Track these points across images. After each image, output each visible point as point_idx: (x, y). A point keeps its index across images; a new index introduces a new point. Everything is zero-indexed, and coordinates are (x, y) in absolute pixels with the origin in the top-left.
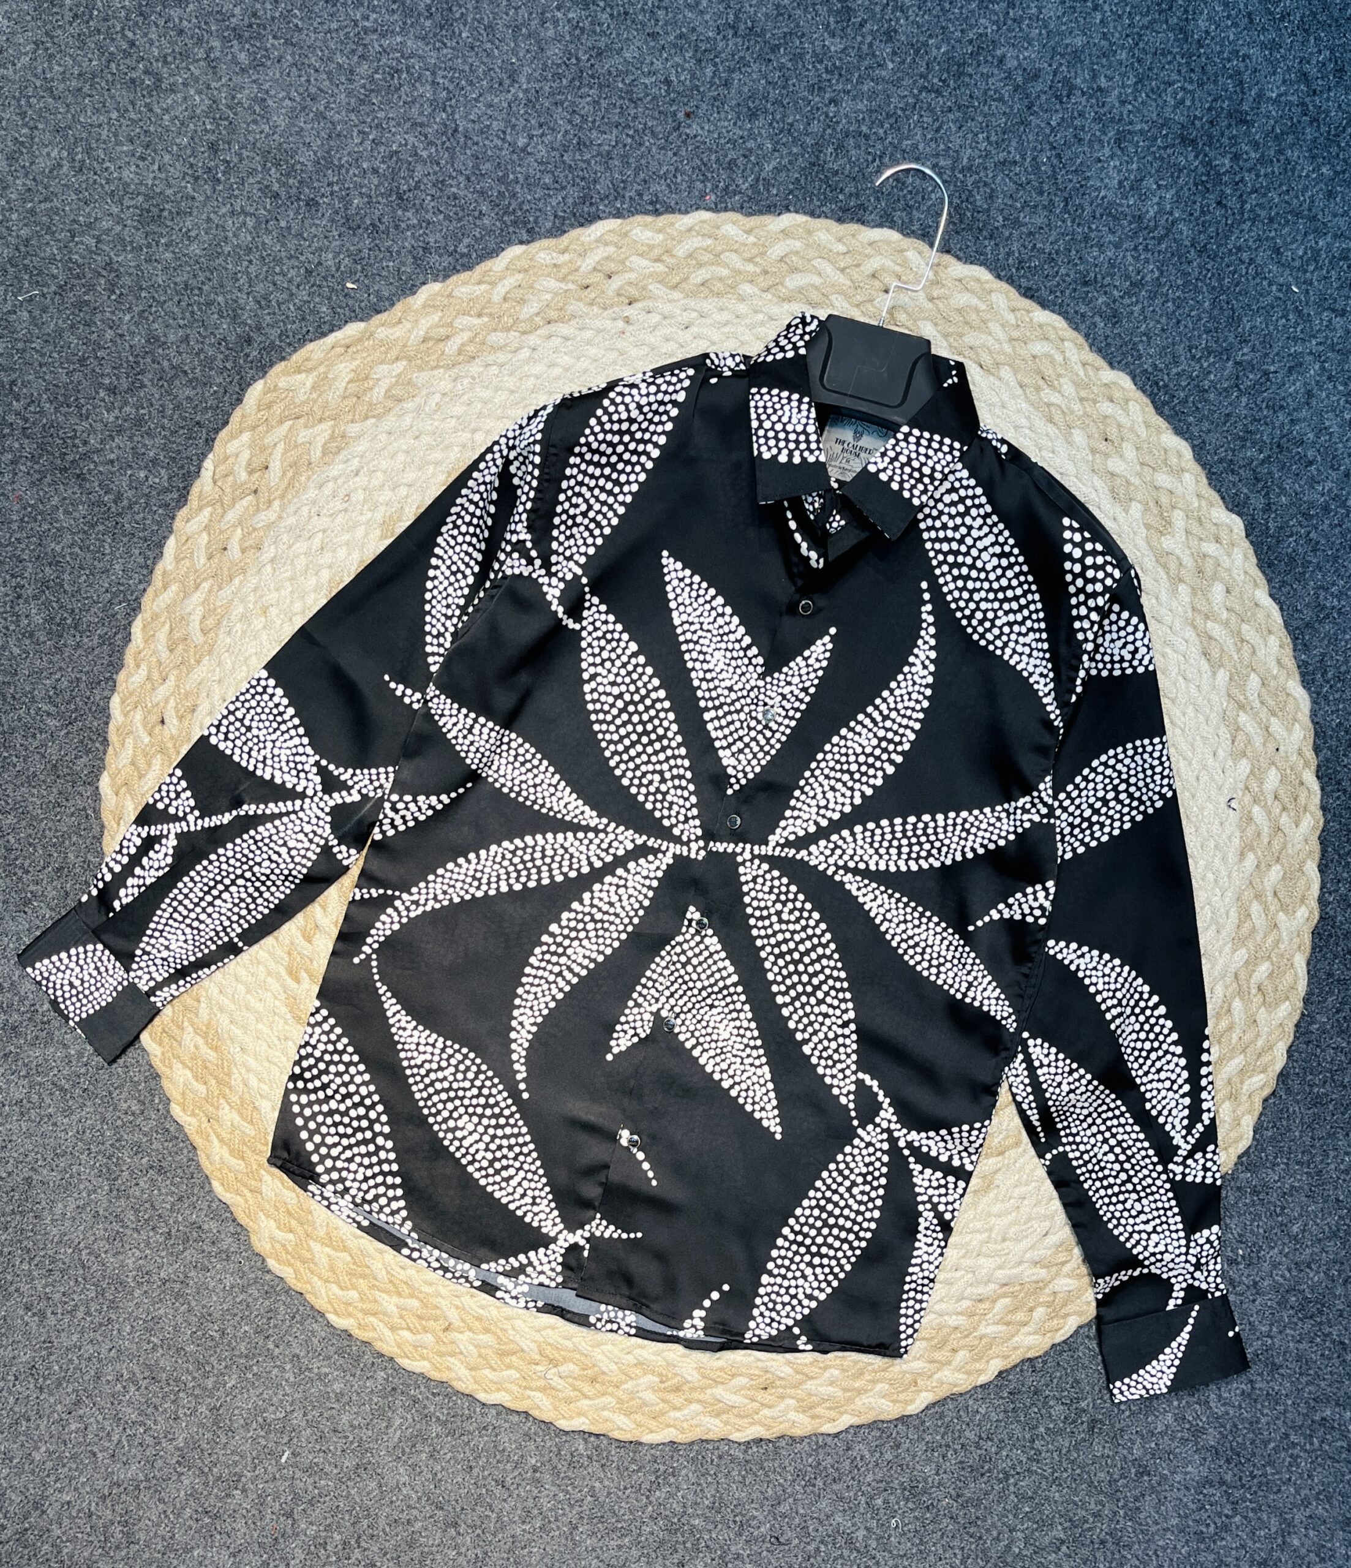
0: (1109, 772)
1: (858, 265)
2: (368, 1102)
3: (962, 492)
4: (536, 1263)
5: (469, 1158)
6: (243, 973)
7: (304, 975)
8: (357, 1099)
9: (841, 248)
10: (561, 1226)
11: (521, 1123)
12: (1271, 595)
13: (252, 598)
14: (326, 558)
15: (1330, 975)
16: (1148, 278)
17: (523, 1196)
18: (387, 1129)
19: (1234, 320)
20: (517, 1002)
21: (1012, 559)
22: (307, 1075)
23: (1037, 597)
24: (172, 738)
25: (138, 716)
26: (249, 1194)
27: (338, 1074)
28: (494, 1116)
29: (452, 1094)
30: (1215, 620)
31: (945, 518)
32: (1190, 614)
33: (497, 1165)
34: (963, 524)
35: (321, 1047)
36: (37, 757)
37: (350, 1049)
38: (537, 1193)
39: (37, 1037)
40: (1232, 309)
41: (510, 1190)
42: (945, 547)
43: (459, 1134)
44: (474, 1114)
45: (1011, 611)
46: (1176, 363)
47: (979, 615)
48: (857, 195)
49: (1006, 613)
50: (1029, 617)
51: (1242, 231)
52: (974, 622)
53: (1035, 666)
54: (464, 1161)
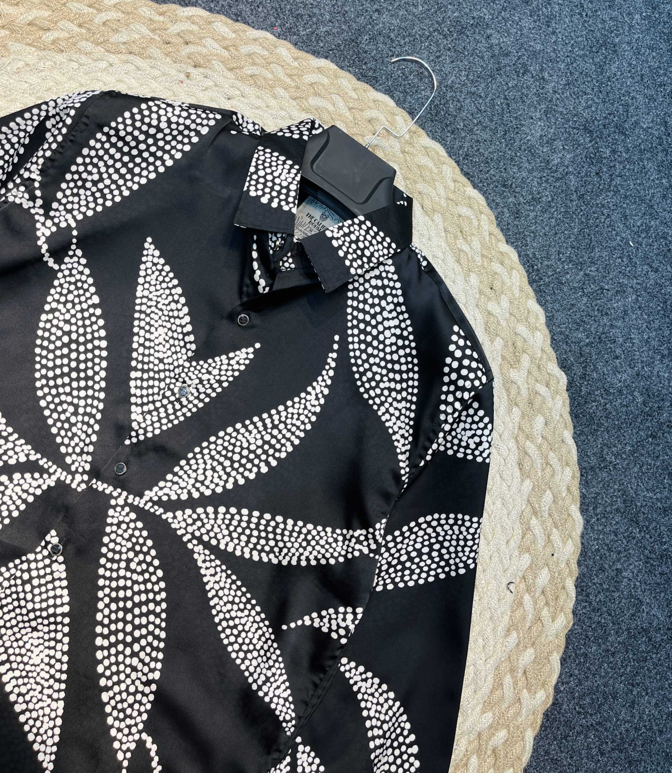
0: (430, 530)
1: (362, 110)
3: (386, 282)
9: (354, 95)
12: (574, 438)
15: (547, 753)
16: (544, 199)
19: (590, 248)
21: (407, 343)
23: (416, 376)
30: (532, 442)
31: (367, 295)
32: (516, 430)
34: (379, 305)
40: (591, 240)
42: (361, 316)
45: (394, 380)
46: (548, 259)
47: (369, 375)
48: (375, 71)
49: (390, 380)
50: (406, 390)
51: (607, 196)
52: (364, 379)
53: (400, 428)
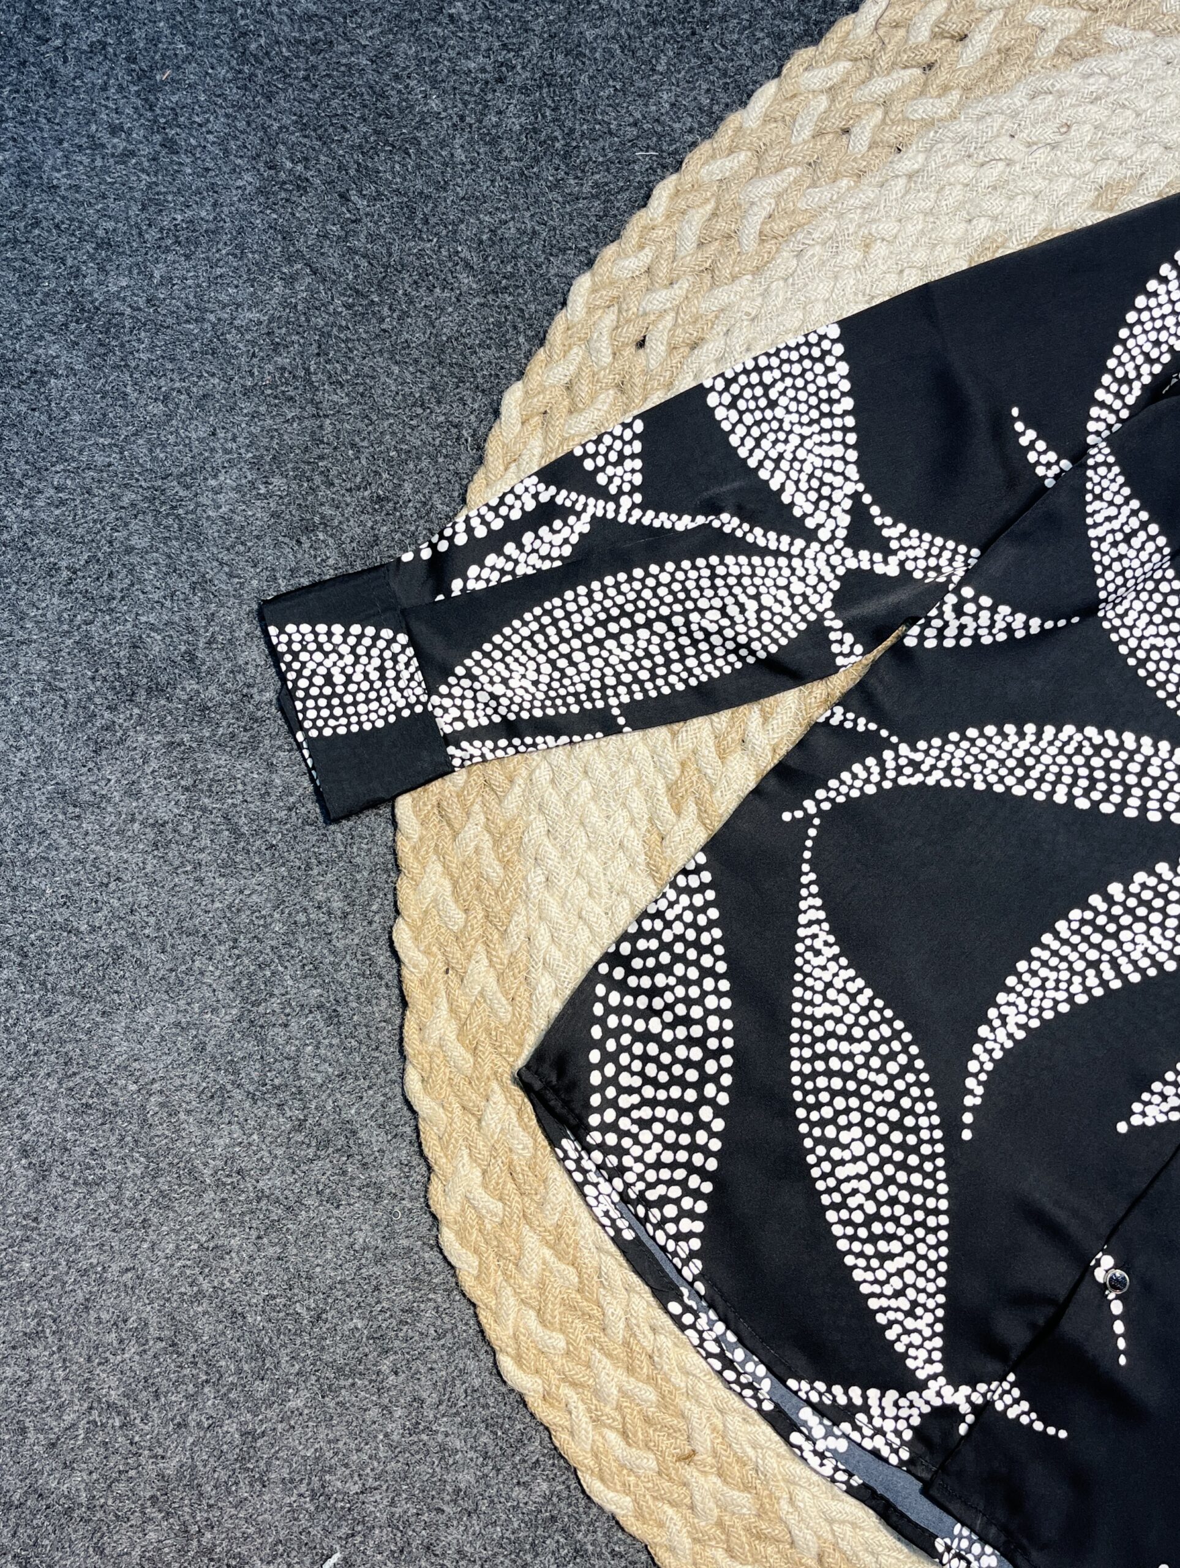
2: (712, 1043)
4: (875, 1411)
5: (837, 1198)
6: (599, 765)
7: (692, 808)
8: (697, 1031)
10: (938, 1368)
11: (941, 1175)
13: (856, 216)
14: (995, 204)
17: (898, 1294)
18: (723, 1099)
20: (1011, 981)
22: (637, 963)
24: (645, 373)
25: (609, 318)
26: (458, 1111)
27: (684, 981)
28: (903, 1146)
29: (851, 1086)
33: (877, 1228)
35: (678, 928)
36: (421, 322)
37: (719, 950)
38: (922, 1299)
39: (233, 736)
41: (881, 1275)
43: (836, 1154)
44: (873, 1131)
54: (825, 1200)
